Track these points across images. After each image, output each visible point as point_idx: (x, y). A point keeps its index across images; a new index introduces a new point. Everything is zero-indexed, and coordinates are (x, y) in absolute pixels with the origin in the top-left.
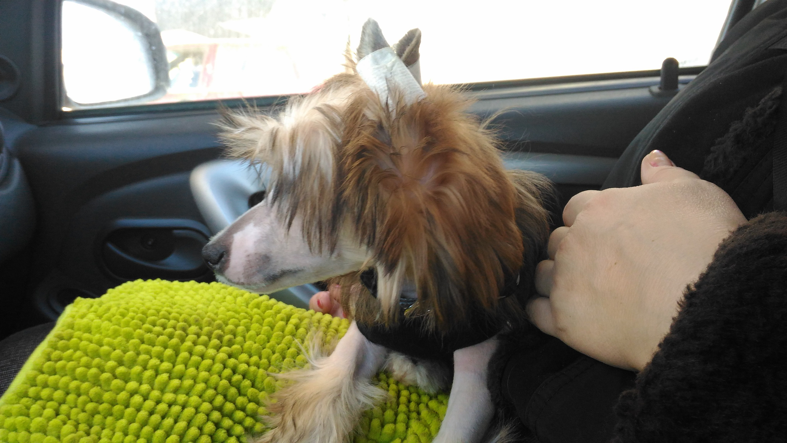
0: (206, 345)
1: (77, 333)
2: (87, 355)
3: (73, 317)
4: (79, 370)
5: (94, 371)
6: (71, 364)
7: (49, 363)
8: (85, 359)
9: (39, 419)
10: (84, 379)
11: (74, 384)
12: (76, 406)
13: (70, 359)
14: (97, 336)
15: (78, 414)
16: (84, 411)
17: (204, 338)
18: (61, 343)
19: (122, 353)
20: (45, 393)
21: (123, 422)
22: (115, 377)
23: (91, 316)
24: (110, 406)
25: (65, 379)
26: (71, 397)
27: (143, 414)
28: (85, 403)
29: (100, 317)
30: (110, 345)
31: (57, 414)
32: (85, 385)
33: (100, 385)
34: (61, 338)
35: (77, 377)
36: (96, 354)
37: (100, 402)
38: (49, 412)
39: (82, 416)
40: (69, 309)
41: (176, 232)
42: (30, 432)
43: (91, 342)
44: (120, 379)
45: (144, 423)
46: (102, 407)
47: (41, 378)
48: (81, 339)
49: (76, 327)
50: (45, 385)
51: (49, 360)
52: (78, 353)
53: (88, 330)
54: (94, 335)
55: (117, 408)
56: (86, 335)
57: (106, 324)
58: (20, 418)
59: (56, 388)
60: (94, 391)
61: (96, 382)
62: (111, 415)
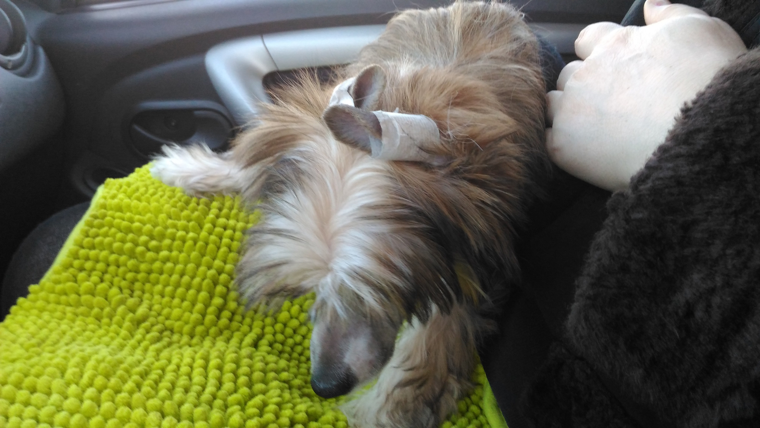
0: (228, 218)
1: (110, 213)
2: (121, 231)
3: (105, 198)
4: (116, 245)
5: (128, 245)
6: (107, 240)
7: (87, 239)
8: (119, 235)
9: (87, 284)
10: (121, 252)
11: (113, 257)
12: (117, 275)
13: (106, 235)
14: (128, 214)
15: (120, 282)
16: (124, 279)
17: (225, 211)
18: (96, 222)
19: (152, 227)
20: (88, 265)
21: (159, 287)
22: (149, 250)
23: (121, 196)
24: (147, 275)
25: (104, 253)
26: (112, 268)
27: (175, 277)
28: (125, 273)
29: (130, 197)
30: (140, 221)
31: (102, 281)
32: (123, 258)
33: (136, 258)
34: (95, 217)
35: (115, 251)
36: (129, 230)
37: (137, 272)
38: (95, 278)
39: (124, 284)
40: (101, 191)
41: (197, 113)
42: (79, 295)
43: (123, 220)
44: (153, 251)
45: (178, 285)
46: (141, 276)
47: (82, 252)
48: (114, 218)
49: (108, 207)
50: (87, 259)
51: (87, 236)
52: (113, 230)
53: (120, 209)
54: (125, 214)
55: (153, 276)
56: (118, 214)
57: (135, 203)
58: (70, 284)
59: (97, 261)
60: (131, 263)
61: (132, 255)
62: (149, 282)
